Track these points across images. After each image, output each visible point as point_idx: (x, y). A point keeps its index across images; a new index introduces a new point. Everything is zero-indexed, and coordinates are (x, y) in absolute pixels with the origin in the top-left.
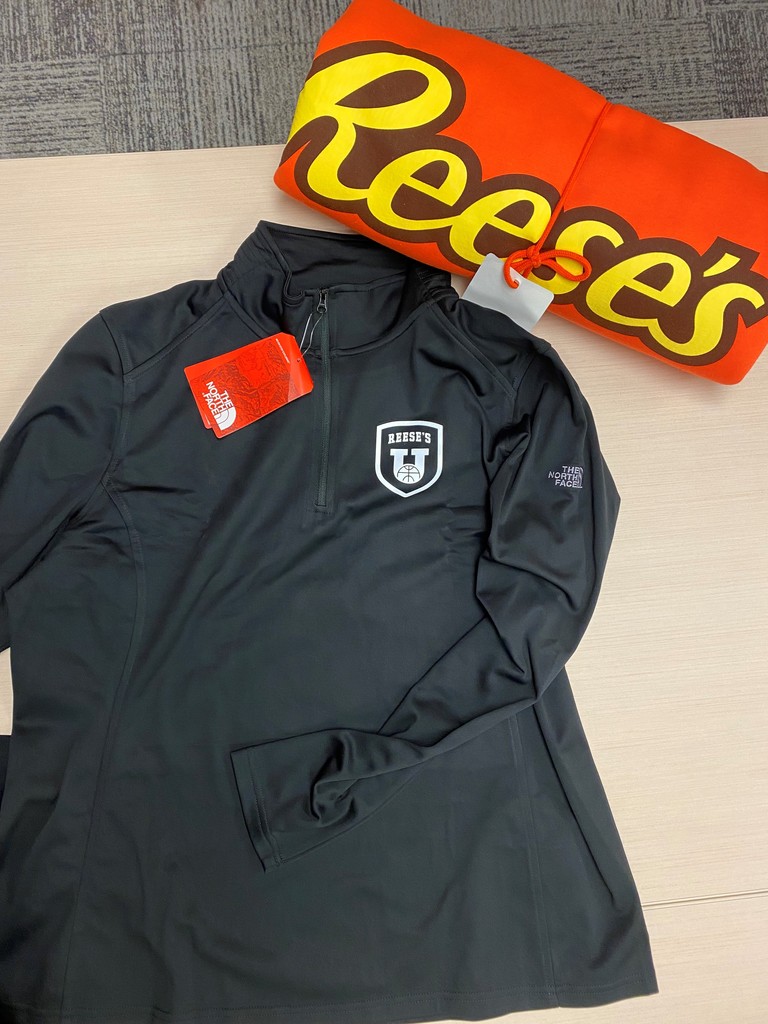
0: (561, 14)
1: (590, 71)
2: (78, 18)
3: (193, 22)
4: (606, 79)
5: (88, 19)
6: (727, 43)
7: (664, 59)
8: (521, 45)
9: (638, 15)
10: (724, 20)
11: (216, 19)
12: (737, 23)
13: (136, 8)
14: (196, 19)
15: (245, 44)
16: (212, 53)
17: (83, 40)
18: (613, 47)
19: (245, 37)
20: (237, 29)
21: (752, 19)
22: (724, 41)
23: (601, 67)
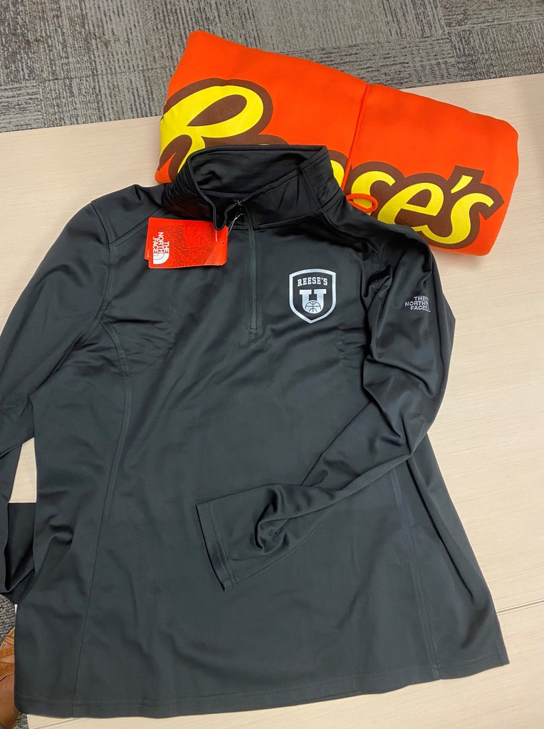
0: (353, 39)
1: (376, 73)
2: (22, 58)
3: (104, 56)
4: (388, 78)
5: (29, 58)
6: (464, 51)
7: (424, 63)
8: (329, 59)
9: (404, 36)
10: (460, 36)
11: (119, 53)
12: (469, 38)
13: (63, 49)
14: (106, 54)
15: (141, 69)
16: (119, 76)
17: (26, 71)
18: (390, 57)
19: (140, 64)
20: (134, 59)
21: (478, 35)
22: (462, 50)
23: (384, 70)
